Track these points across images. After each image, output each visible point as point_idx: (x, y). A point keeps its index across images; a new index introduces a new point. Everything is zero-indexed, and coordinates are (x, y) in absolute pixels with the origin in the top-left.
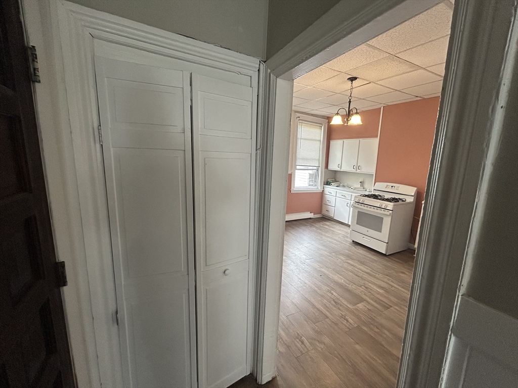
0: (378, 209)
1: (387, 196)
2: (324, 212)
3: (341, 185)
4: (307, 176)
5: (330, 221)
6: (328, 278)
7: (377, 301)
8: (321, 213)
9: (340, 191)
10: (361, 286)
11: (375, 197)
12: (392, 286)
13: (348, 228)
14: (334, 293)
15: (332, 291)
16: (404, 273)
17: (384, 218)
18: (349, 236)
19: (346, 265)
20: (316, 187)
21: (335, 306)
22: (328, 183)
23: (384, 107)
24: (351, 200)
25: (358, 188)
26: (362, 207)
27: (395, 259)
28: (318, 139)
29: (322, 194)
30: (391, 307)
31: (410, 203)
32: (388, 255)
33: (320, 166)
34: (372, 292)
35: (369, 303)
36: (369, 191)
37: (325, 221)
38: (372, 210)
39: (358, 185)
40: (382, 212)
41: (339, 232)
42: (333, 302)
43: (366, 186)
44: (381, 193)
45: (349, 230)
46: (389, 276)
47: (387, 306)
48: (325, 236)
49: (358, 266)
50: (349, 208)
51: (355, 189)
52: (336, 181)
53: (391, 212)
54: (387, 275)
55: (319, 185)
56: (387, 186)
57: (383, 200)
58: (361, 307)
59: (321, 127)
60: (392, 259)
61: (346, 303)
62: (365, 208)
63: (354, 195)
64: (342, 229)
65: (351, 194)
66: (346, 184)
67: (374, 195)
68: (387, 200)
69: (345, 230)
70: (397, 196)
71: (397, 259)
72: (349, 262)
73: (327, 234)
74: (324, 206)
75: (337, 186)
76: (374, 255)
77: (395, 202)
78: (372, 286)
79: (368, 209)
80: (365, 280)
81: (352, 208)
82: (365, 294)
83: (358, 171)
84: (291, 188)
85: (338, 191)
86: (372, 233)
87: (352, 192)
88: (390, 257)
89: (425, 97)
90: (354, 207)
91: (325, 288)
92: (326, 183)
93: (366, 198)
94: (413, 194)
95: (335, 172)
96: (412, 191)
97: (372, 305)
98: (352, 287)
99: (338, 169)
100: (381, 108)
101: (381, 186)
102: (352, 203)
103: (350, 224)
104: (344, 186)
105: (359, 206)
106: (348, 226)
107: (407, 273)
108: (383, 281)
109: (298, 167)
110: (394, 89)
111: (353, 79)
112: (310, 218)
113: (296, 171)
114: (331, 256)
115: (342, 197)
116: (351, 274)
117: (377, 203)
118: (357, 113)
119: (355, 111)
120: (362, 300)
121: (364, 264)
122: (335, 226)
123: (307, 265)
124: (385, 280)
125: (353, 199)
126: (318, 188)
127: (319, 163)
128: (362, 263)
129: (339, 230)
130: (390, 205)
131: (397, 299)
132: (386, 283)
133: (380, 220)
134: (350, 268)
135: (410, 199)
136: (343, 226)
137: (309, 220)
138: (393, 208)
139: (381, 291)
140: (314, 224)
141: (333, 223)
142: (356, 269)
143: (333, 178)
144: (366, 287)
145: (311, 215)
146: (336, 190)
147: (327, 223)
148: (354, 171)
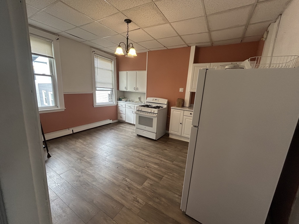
0: (150, 114)
1: (154, 105)
2: (119, 118)
3: (128, 100)
4: (107, 96)
5: (123, 124)
6: (123, 167)
7: (155, 175)
8: (117, 119)
9: (128, 104)
10: (144, 168)
11: (147, 106)
12: (162, 161)
13: (134, 126)
14: (128, 180)
15: (126, 179)
16: (166, 150)
17: (153, 119)
18: (135, 131)
19: (134, 153)
20: (112, 102)
21: (129, 192)
22: (120, 99)
23: (148, 51)
24: (134, 109)
25: (138, 102)
26: (141, 113)
27: (161, 142)
28: (111, 69)
29: (117, 107)
30: (163, 176)
31: (165, 108)
32: (157, 140)
33: (114, 88)
34: (151, 169)
35: (151, 179)
36: (144, 103)
37: (120, 124)
38: (146, 114)
39: (138, 100)
40: (152, 115)
41: (129, 130)
42: (127, 189)
43: (142, 100)
44: (150, 104)
45: (134, 128)
46: (159, 154)
47: (160, 176)
48: (120, 134)
49: (141, 151)
50: (133, 115)
51: (136, 102)
52: (125, 98)
53: (157, 114)
54: (158, 154)
55: (114, 101)
56: (153, 99)
57: (152, 108)
58: (146, 185)
59: (112, 61)
60: (159, 142)
61: (136, 186)
62: (143, 114)
63: (136, 106)
64: (131, 128)
65: (134, 105)
66: (131, 100)
67: (147, 105)
68: (154, 108)
69: (132, 128)
70: (159, 105)
71: (162, 141)
72: (136, 150)
73: (121, 133)
74: (119, 114)
75: (125, 101)
76: (150, 142)
77: (158, 108)
78: (151, 165)
79: (145, 114)
80: (146, 161)
81: (135, 114)
82: (148, 173)
83: (137, 91)
84: (93, 104)
85: (126, 104)
86: (147, 128)
87: (135, 104)
88: (158, 141)
89: (169, 48)
90: (136, 113)
91: (121, 177)
92: (118, 99)
93: (143, 107)
94: (166, 103)
95: (124, 92)
96: (165, 101)
97: (153, 180)
98: (139, 170)
99: (125, 90)
100: (147, 52)
101: (150, 99)
102: (135, 111)
103: (135, 124)
104: (130, 101)
105: (139, 113)
106: (134, 125)
107: (167, 149)
108: (157, 159)
109: (98, 89)
110: (154, 38)
111: (128, 21)
112: (110, 124)
113: (97, 92)
114: (124, 149)
115: (129, 107)
116: (138, 159)
117: (149, 110)
118: (133, 47)
119: (131, 45)
120: (146, 178)
121: (145, 150)
122: (126, 127)
123: (107, 161)
124: (158, 157)
125: (135, 109)
126: (114, 103)
127: (113, 86)
128: (144, 149)
129: (129, 129)
130: (156, 111)
131: (165, 169)
132: (159, 159)
133: (151, 120)
134: (137, 155)
135: (165, 106)
136: (131, 126)
137: (110, 125)
138: (158, 112)
139: (156, 167)
140: (113, 127)
141: (125, 124)
142: (141, 155)
143: (122, 96)
144: (148, 167)
145: (110, 121)
146: (125, 104)
147: (122, 125)
148: (134, 91)
